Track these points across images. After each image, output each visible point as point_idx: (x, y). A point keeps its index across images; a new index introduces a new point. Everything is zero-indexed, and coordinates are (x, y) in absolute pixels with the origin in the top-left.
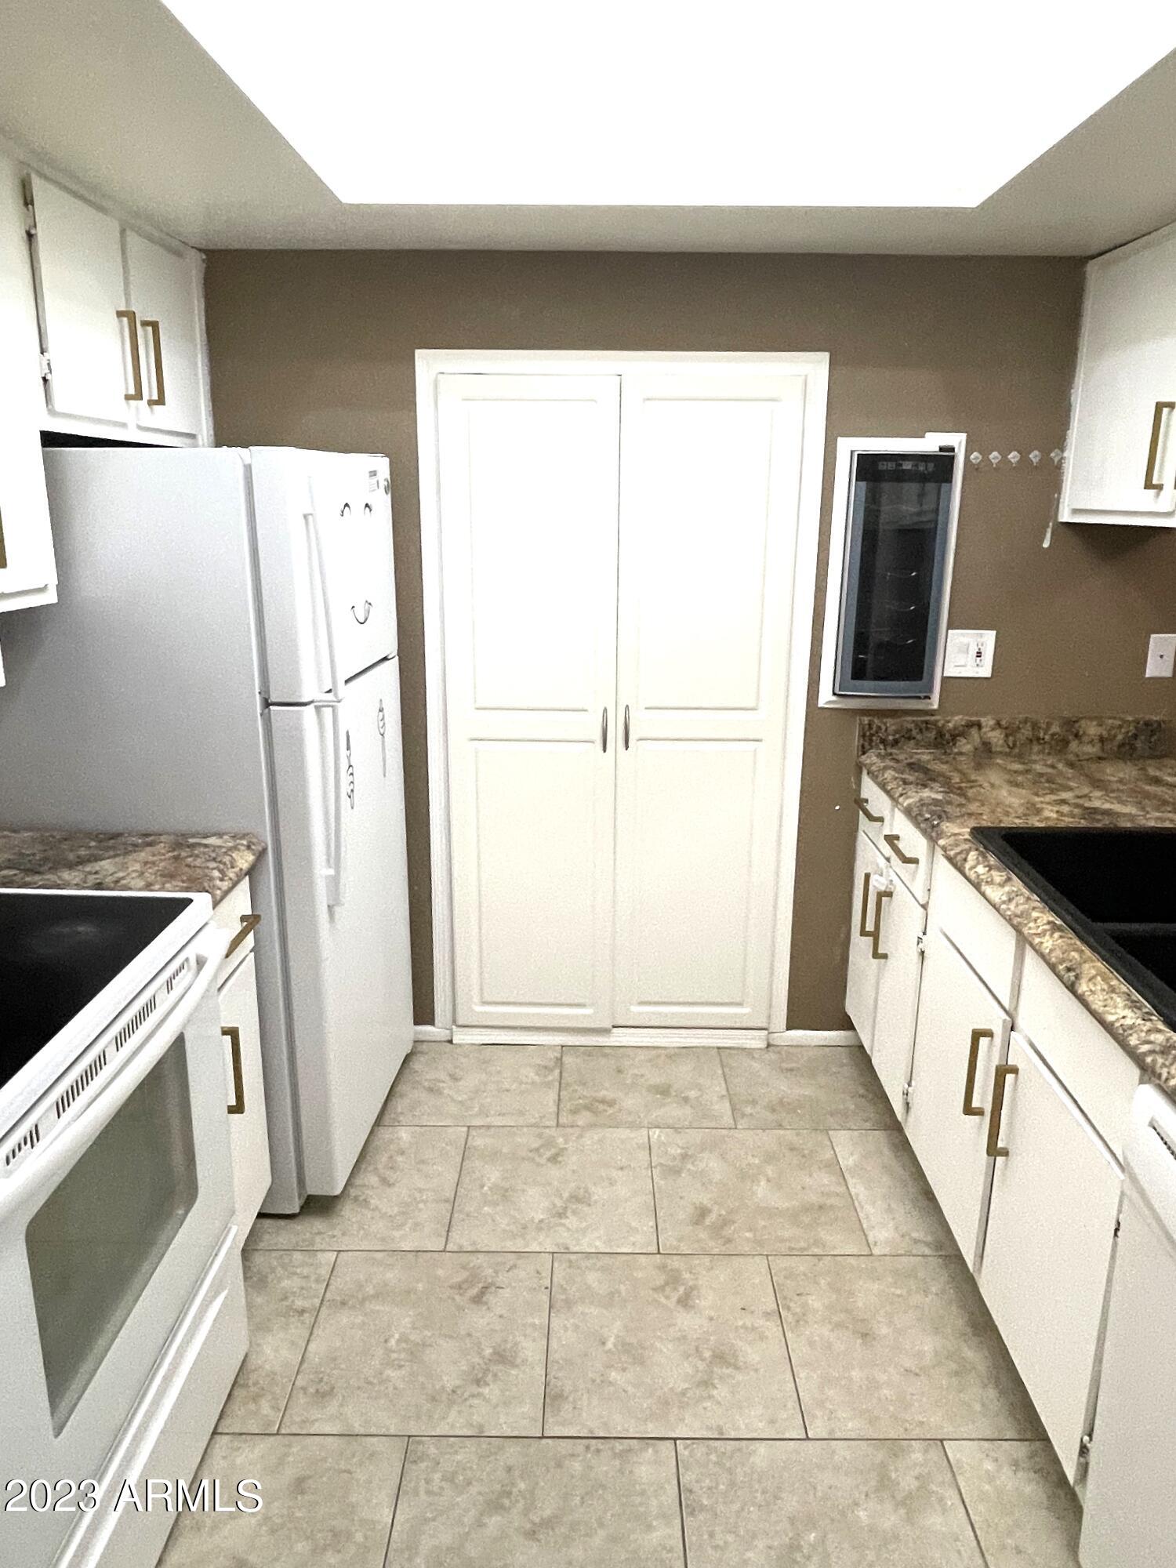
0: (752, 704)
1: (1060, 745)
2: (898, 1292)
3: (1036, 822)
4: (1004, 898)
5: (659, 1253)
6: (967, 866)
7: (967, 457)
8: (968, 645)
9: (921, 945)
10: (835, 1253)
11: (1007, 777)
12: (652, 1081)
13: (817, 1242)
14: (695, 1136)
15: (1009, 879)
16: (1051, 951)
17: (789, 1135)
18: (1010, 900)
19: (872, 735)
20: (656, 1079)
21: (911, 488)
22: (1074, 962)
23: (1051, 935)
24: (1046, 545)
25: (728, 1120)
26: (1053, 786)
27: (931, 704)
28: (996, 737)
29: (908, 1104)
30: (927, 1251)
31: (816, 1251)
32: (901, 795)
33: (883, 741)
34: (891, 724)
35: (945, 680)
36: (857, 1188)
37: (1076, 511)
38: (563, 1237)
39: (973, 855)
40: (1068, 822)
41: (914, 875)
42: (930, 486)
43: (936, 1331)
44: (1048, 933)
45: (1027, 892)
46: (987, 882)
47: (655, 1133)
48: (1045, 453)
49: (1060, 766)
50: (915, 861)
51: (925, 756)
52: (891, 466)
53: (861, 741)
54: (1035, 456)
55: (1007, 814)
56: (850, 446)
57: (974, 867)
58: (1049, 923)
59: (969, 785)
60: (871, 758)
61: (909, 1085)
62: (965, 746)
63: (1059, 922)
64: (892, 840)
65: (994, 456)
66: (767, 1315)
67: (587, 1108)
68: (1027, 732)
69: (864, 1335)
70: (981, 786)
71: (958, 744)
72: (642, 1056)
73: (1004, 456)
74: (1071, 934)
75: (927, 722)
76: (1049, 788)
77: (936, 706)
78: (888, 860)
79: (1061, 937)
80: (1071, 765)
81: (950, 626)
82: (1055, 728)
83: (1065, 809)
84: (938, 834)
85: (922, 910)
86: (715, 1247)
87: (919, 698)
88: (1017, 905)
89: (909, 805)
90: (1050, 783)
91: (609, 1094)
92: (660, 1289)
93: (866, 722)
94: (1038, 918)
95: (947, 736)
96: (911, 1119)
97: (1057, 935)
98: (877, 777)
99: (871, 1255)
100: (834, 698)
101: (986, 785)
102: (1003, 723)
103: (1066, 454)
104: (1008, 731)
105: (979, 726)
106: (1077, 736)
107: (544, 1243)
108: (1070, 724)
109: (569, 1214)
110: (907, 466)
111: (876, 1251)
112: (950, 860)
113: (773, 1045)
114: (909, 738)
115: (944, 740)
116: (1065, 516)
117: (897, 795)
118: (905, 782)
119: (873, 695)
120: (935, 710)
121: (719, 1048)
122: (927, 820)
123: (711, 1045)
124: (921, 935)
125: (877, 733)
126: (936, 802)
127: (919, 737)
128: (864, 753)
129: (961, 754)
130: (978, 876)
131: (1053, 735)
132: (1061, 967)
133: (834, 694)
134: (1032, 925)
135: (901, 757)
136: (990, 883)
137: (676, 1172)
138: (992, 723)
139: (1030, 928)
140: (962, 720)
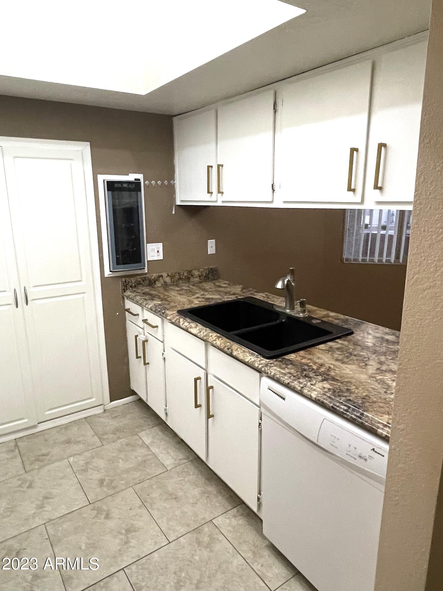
0: (80, 279)
1: (188, 279)
2: (181, 479)
3: (193, 306)
4: (198, 331)
5: (90, 504)
6: (181, 324)
7: (144, 184)
8: (154, 249)
9: (164, 356)
10: (156, 475)
11: (177, 292)
12: (62, 440)
13: (148, 474)
14: (88, 454)
15: (197, 325)
16: (221, 344)
17: (124, 441)
18: (200, 332)
19: (127, 285)
20: (64, 438)
21: (126, 194)
22: (229, 346)
23: (219, 340)
24: (174, 213)
25: (99, 444)
26: (193, 293)
27: (145, 271)
28: (168, 280)
29: (166, 413)
30: (185, 461)
31: (149, 477)
32: (146, 304)
33: (131, 286)
34: (133, 280)
35: (148, 261)
36: (154, 450)
37: (182, 201)
38: (46, 516)
39: (181, 320)
40: (203, 304)
41: (157, 332)
42: (133, 193)
43: (197, 486)
44: (217, 339)
45: (205, 328)
46: (190, 328)
47: (71, 459)
48: (169, 182)
49: (191, 286)
50: (157, 327)
51: (147, 290)
52: (120, 185)
53: (123, 287)
54: (166, 182)
55: (184, 304)
56: (102, 178)
57: (183, 324)
58: (216, 336)
59: (167, 297)
60: (128, 293)
61: (166, 407)
62: (158, 284)
63: (219, 335)
64: (145, 321)
65: (153, 182)
66: (140, 507)
67: (38, 460)
68: (177, 277)
69: (176, 498)
70: (171, 297)
71: (156, 284)
72: (54, 431)
73: (156, 183)
74: (224, 338)
75: (145, 278)
76: (192, 294)
77: (146, 271)
78: (143, 329)
79: (222, 339)
80: (193, 285)
81: (147, 243)
82: (185, 274)
83: (200, 300)
84: (166, 315)
85: (162, 343)
86: (111, 492)
87: (141, 269)
88: (203, 333)
89: (151, 307)
90: (191, 292)
91: (44, 451)
92: (96, 517)
93: (124, 280)
94: (212, 335)
95: (152, 281)
96: (169, 418)
97: (220, 339)
98: (133, 300)
99: (168, 470)
100: (111, 273)
101: (172, 296)
102: (169, 274)
103: (175, 182)
104: (172, 277)
105: (162, 276)
106: (192, 276)
107: (38, 521)
108: (190, 272)
109: (45, 505)
110: (125, 185)
111: (169, 469)
112: (172, 323)
113: (107, 410)
114: (141, 284)
115: (151, 283)
116: (178, 203)
117: (144, 305)
118: (146, 300)
119: (124, 270)
120: (146, 273)
121: (85, 418)
122: (159, 311)
123: (82, 417)
124: (163, 352)
125: (128, 283)
126: (160, 305)
127: (143, 283)
128: (125, 292)
129: (158, 287)
130: (186, 326)
131: (185, 277)
132: (225, 349)
133: (110, 271)
134: (211, 338)
135: (139, 291)
136: (191, 327)
137: (85, 471)
138: (166, 275)
139: (211, 339)
140: (156, 275)
